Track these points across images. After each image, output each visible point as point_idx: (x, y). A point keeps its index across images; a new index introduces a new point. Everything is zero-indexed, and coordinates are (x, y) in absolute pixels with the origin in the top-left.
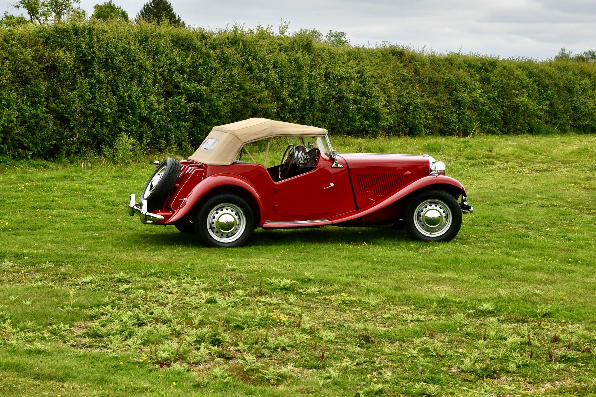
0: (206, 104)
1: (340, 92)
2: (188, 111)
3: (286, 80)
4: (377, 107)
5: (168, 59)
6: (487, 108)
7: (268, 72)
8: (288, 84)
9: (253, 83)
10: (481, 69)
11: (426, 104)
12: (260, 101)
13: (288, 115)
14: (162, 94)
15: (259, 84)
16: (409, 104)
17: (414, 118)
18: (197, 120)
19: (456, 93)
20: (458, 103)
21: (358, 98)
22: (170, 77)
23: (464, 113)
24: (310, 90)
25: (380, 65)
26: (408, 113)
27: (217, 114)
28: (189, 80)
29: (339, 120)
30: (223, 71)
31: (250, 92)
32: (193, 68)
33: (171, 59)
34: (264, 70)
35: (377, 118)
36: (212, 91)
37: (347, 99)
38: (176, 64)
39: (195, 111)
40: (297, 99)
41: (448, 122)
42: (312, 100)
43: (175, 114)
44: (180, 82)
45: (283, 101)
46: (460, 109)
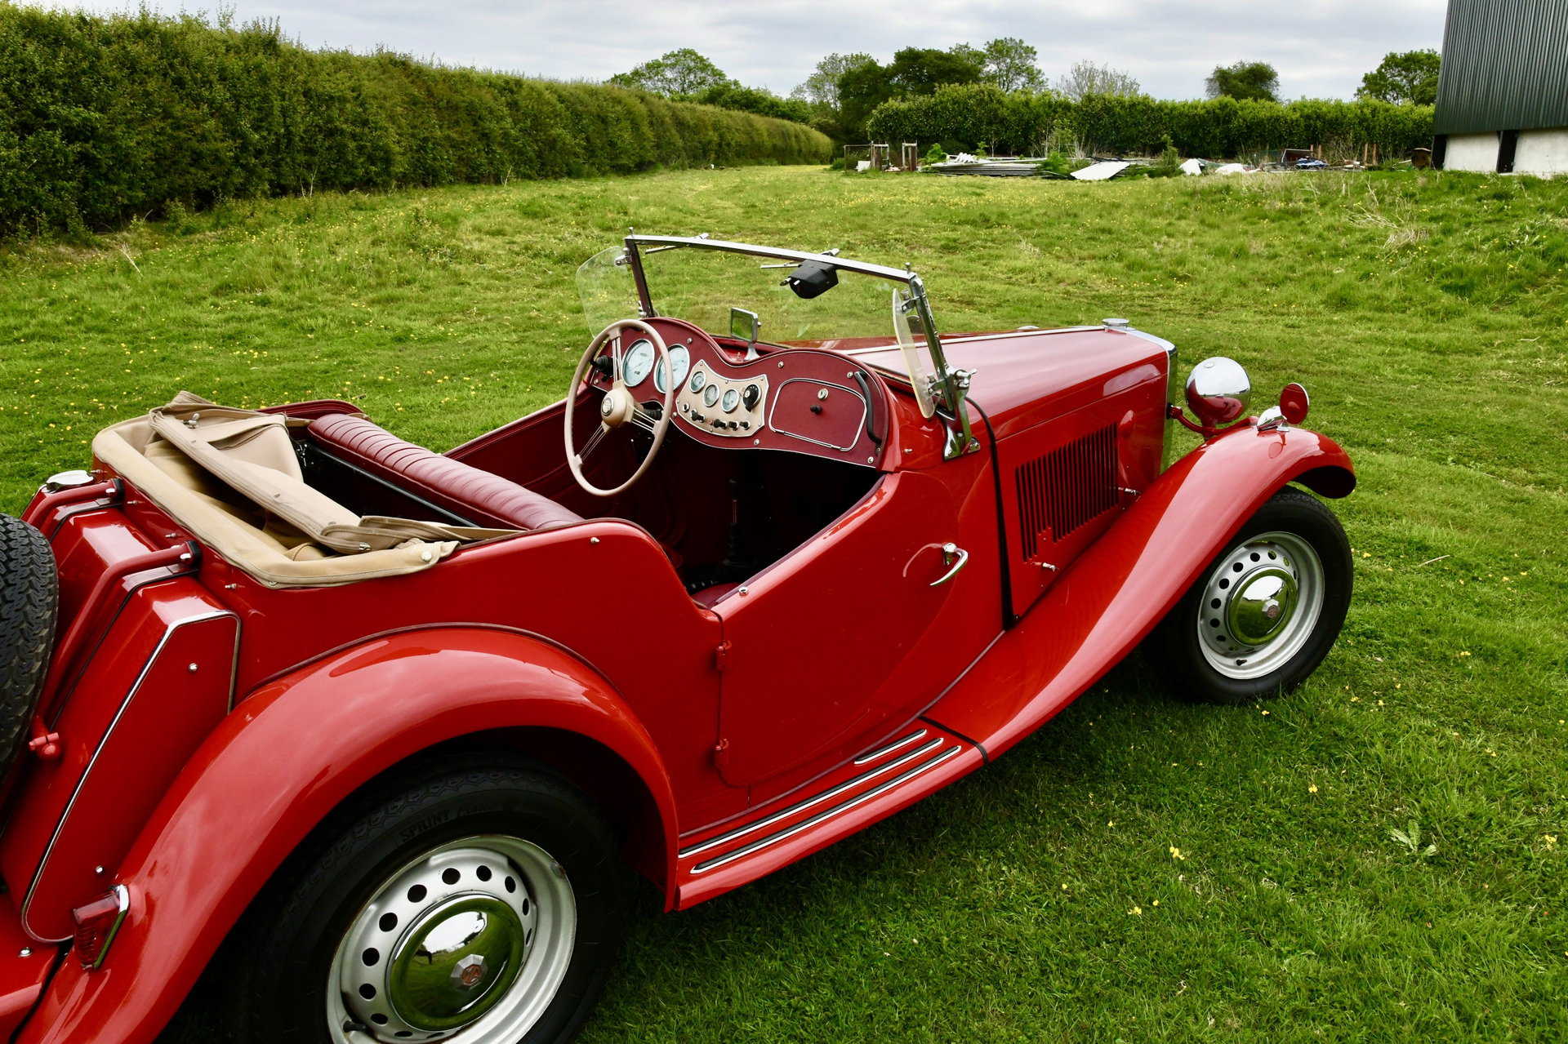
0: (104, 146)
1: (330, 120)
2: (71, 159)
3: (244, 101)
4: (387, 144)
5: (16, 62)
6: (519, 144)
7: (211, 87)
8: (248, 107)
9: (187, 105)
10: (505, 89)
11: (448, 138)
12: (203, 138)
13: (253, 160)
14: (13, 129)
15: (198, 108)
16: (425, 140)
17: (435, 159)
18: (90, 176)
20: (485, 136)
21: (358, 130)
22: (27, 96)
23: (494, 152)
24: (285, 117)
25: (380, 80)
26: (425, 151)
27: (128, 164)
28: (64, 102)
29: (334, 167)
30: (129, 86)
31: (183, 122)
32: (70, 78)
33: (22, 61)
34: (204, 83)
35: (387, 161)
36: (113, 121)
37: (342, 132)
38: (35, 70)
39: (85, 158)
40: (265, 133)
42: (289, 133)
43: (44, 167)
44: (47, 105)
45: (243, 136)
46: (488, 146)
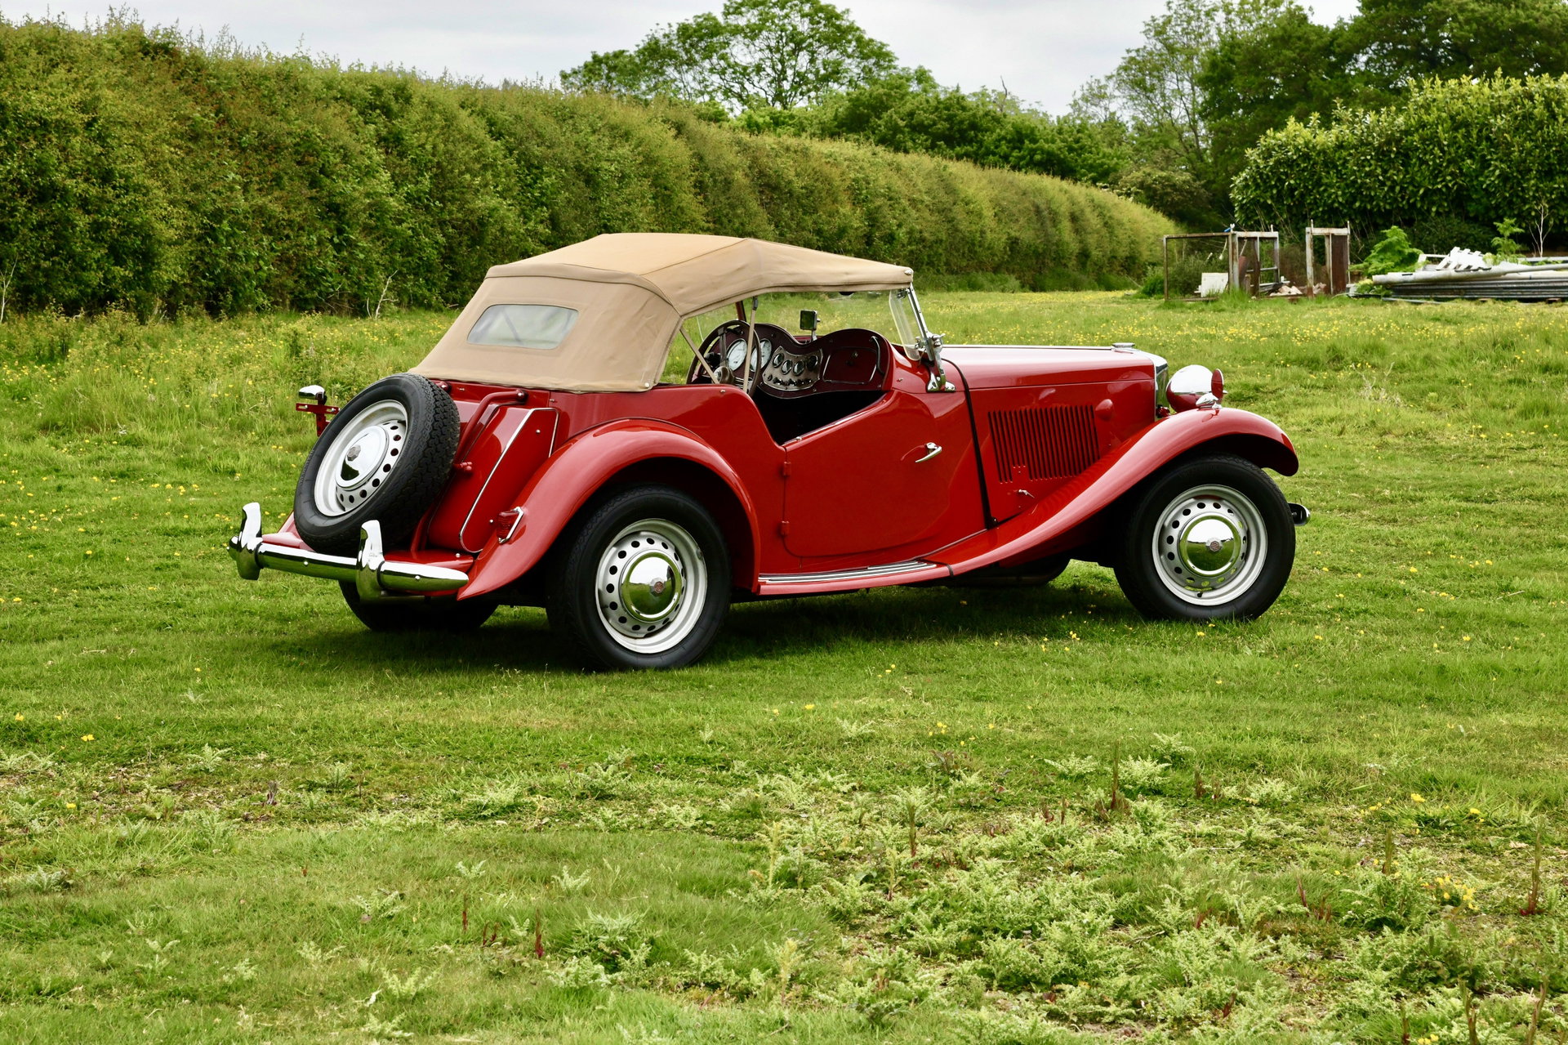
4: (148, 222)
6: (405, 229)
10: (374, 106)
11: (260, 211)
16: (217, 215)
17: (232, 257)
19: (328, 181)
20: (335, 211)
21: (92, 191)
23: (352, 244)
25: (128, 86)
26: (217, 241)
29: (46, 264)
37: (64, 195)
41: (313, 270)
46: (340, 231)
